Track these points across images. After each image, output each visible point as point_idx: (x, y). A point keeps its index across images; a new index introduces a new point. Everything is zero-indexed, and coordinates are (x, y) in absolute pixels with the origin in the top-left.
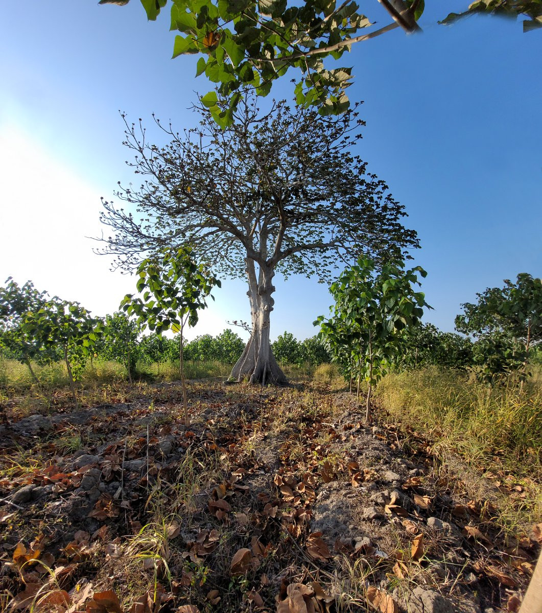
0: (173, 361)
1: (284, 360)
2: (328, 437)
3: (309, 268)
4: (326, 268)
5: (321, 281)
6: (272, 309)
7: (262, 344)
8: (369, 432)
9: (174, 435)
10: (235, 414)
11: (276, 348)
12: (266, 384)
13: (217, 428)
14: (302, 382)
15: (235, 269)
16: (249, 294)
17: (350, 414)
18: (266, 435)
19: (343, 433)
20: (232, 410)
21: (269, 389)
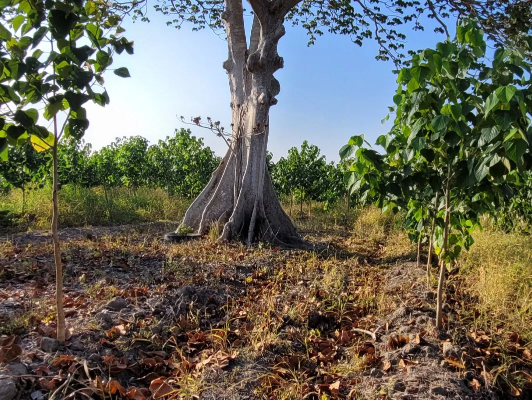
0: (60, 187)
1: (297, 193)
2: (358, 362)
3: (364, 23)
4: (396, 27)
5: (383, 56)
6: (275, 102)
7: (251, 166)
8: (435, 351)
9: (26, 361)
10: (175, 309)
11: (283, 171)
12: (255, 241)
13: (129, 344)
14: (330, 238)
15: (201, 9)
16: (228, 66)
17: (408, 312)
18: (233, 357)
19: (386, 354)
20: (170, 301)
21: (260, 254)
